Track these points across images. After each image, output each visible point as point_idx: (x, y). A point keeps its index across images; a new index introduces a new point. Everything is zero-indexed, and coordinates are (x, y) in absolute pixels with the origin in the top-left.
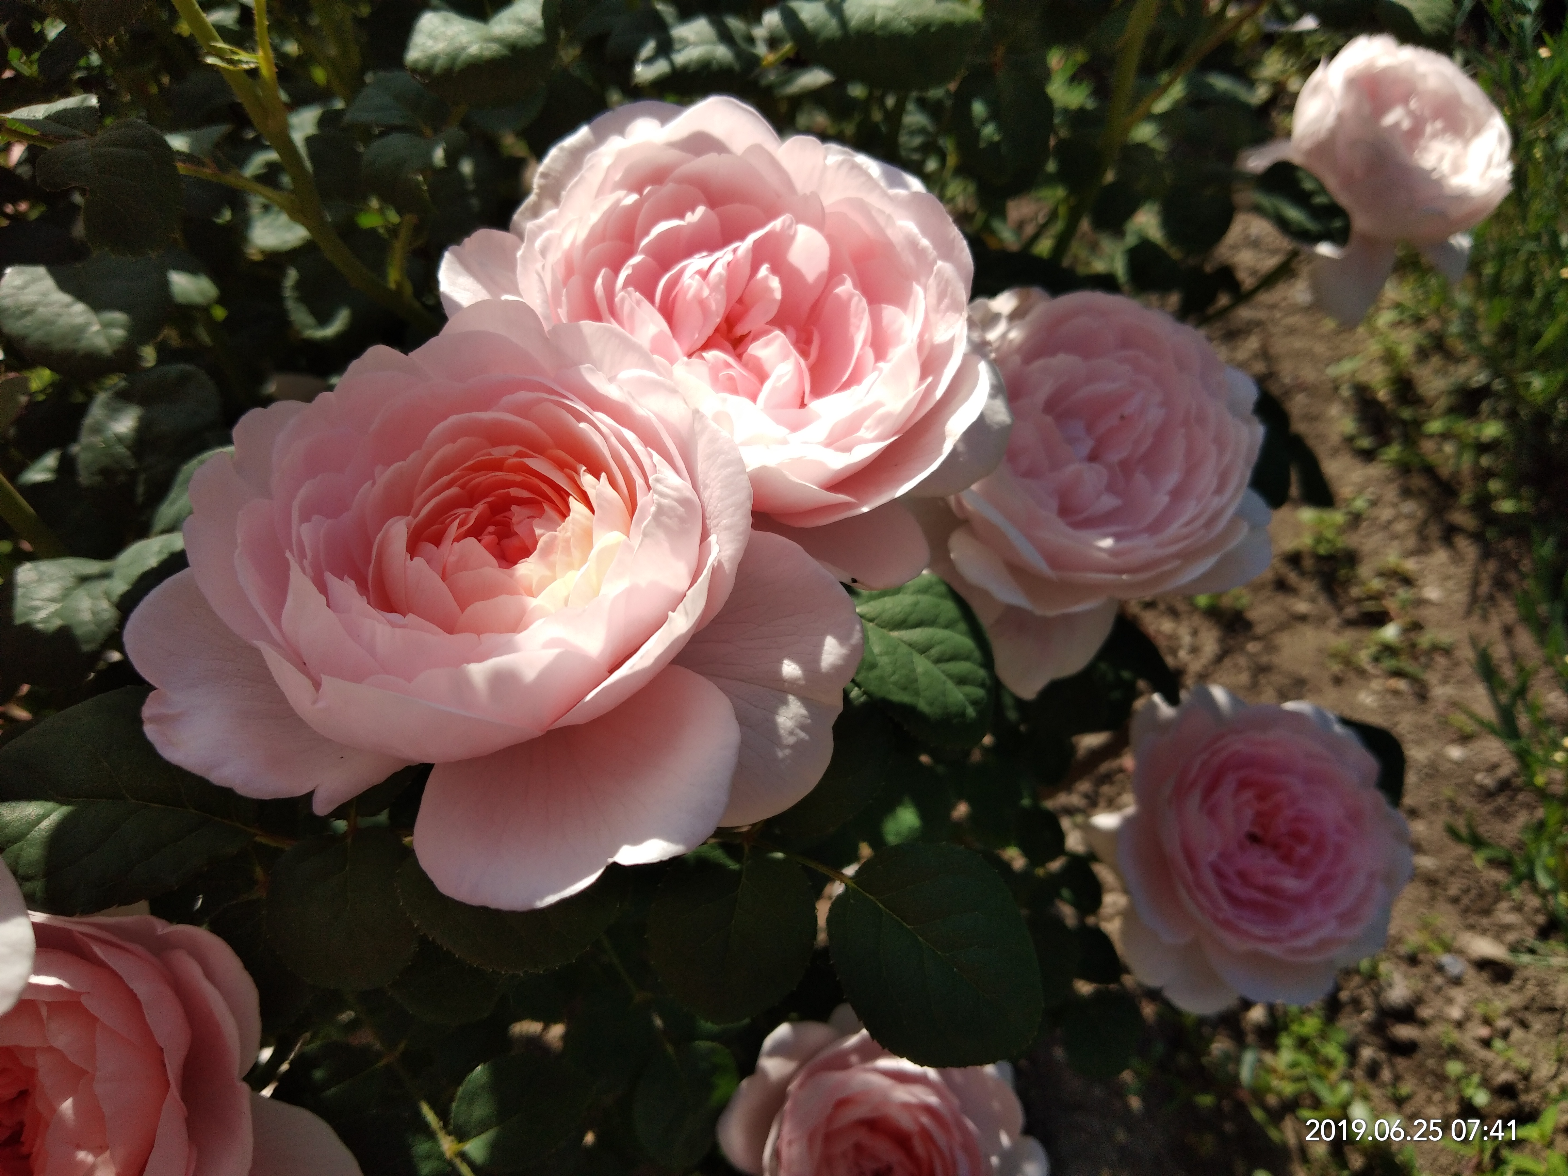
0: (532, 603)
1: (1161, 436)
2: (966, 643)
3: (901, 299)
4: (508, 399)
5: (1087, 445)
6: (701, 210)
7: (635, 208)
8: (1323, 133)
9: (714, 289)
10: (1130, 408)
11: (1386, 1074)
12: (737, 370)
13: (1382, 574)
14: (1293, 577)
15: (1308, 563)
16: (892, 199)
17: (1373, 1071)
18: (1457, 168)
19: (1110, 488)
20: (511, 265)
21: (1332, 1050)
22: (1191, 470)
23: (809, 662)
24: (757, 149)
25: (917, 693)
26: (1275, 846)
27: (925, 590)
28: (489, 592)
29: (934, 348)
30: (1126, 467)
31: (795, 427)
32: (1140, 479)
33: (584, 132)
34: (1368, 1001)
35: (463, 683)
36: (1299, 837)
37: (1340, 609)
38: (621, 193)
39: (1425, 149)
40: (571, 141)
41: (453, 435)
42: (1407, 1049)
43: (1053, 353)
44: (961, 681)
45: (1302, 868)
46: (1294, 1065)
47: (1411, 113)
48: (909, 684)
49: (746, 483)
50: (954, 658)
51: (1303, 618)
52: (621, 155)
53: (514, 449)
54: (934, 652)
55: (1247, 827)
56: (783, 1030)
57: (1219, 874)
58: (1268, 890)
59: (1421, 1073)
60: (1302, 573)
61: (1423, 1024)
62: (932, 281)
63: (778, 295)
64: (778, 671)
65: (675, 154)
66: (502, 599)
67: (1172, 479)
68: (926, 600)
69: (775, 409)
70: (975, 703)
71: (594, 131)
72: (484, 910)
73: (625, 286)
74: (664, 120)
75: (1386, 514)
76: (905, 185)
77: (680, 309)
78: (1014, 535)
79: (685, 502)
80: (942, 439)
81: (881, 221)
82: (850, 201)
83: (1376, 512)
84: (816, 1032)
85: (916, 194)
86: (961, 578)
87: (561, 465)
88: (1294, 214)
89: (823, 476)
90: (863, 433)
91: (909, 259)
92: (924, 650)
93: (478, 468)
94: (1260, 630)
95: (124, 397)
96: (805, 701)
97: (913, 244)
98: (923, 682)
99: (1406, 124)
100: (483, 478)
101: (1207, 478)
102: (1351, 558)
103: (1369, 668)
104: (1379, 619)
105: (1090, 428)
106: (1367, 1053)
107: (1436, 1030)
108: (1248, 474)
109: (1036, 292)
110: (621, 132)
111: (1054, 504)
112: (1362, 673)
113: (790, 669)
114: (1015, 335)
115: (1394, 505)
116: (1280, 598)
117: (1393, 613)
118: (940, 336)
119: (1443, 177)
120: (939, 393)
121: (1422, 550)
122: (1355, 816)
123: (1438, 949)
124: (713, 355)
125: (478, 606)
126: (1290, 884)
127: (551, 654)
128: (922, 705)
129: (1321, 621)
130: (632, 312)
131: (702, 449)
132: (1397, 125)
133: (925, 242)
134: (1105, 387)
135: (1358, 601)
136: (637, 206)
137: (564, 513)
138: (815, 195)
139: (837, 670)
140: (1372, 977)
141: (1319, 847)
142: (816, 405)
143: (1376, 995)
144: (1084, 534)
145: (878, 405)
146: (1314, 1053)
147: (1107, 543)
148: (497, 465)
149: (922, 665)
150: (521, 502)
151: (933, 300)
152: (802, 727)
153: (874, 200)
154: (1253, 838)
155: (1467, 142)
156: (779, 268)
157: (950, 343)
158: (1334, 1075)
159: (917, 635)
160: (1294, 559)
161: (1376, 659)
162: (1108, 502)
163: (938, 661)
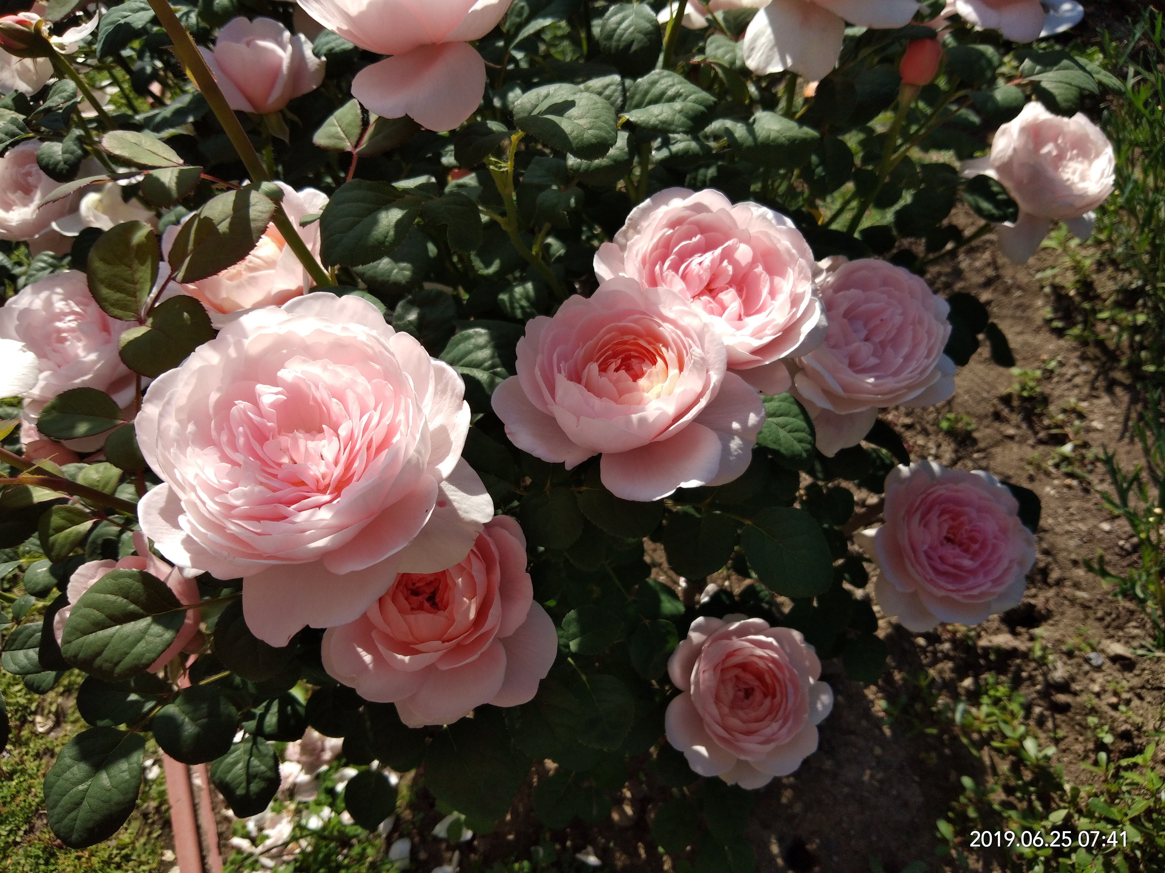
0: (646, 395)
1: (901, 330)
2: (803, 424)
3: (782, 274)
4: (631, 317)
5: (864, 333)
6: (699, 236)
7: (671, 236)
8: (1006, 159)
9: (705, 270)
10: (885, 316)
11: (1050, 724)
12: (714, 305)
13: (1064, 411)
14: (1005, 412)
15: (1016, 403)
16: (780, 231)
17: (1041, 722)
18: (1083, 178)
19: (874, 354)
20: (622, 261)
21: (1014, 707)
22: (915, 346)
23: (744, 422)
24: (723, 210)
25: (780, 445)
26: (961, 545)
27: (784, 400)
28: (630, 390)
29: (796, 294)
30: (883, 344)
31: (739, 329)
32: (889, 350)
33: (648, 201)
34: (1040, 678)
35: (629, 421)
36: (973, 540)
37: (1036, 433)
38: (666, 230)
39: (1066, 166)
40: (642, 205)
41: (608, 332)
42: (1064, 708)
43: (848, 288)
44: (800, 441)
45: (974, 556)
46: (989, 715)
47: (1057, 146)
48: (777, 441)
49: (724, 351)
50: (796, 431)
51: (1011, 438)
52: (666, 213)
53: (633, 337)
54: (788, 428)
55: (944, 534)
56: (700, 619)
57: (929, 557)
58: (955, 566)
59: (1072, 723)
60: (1012, 410)
61: (1075, 694)
62: (796, 268)
63: (731, 273)
64: (731, 427)
65: (687, 213)
66: (635, 393)
67: (905, 351)
68: (784, 405)
69: (729, 320)
70: (806, 451)
71: (653, 201)
72: (634, 502)
73: (668, 268)
74: (684, 198)
75: (1070, 371)
76: (784, 224)
77: (688, 277)
78: (827, 376)
79: (703, 359)
80: (799, 334)
81: (775, 241)
82: (761, 232)
83: (1064, 370)
84: (715, 622)
85: (790, 229)
86: (800, 395)
87: (650, 343)
88: (986, 205)
89: (751, 349)
90: (767, 332)
91: (786, 257)
92: (783, 427)
93: (618, 344)
94: (982, 445)
95: (412, 304)
96: (741, 438)
97: (789, 252)
98: (783, 440)
99: (1055, 153)
100: (620, 348)
101: (922, 350)
102: (1045, 400)
103: (1053, 470)
104: (1061, 440)
105: (865, 325)
106: (1037, 710)
107: (1083, 698)
108: (943, 348)
109: (841, 258)
110: (666, 204)
111: (847, 361)
112: (1048, 474)
113: (735, 425)
114: (830, 279)
115: (1077, 366)
116: (996, 424)
117: (1071, 436)
118: (799, 290)
119: (1073, 183)
120: (799, 315)
121: (1092, 397)
122: (1004, 530)
123: (1088, 649)
124: (705, 298)
125: (626, 396)
126: (967, 563)
127: (658, 412)
128: (782, 450)
129: (1023, 441)
130: (671, 280)
131: (707, 338)
132: (1049, 153)
133: (794, 251)
134: (873, 305)
135: (1048, 428)
136: (672, 235)
137: (654, 362)
138: (747, 230)
139: (755, 426)
140: (1042, 662)
141: (984, 545)
142: (747, 320)
143: (1045, 675)
144: (860, 376)
145: (773, 320)
146: (1004, 709)
147: (871, 380)
148: (625, 343)
149: (782, 433)
150: (635, 357)
151: (796, 275)
152: (740, 448)
153: (772, 232)
154: (948, 540)
155: (1091, 162)
156: (733, 262)
157: (804, 293)
158: (1015, 722)
159: (781, 420)
160: (1006, 400)
161: (1057, 466)
162: (873, 361)
163: (790, 432)
